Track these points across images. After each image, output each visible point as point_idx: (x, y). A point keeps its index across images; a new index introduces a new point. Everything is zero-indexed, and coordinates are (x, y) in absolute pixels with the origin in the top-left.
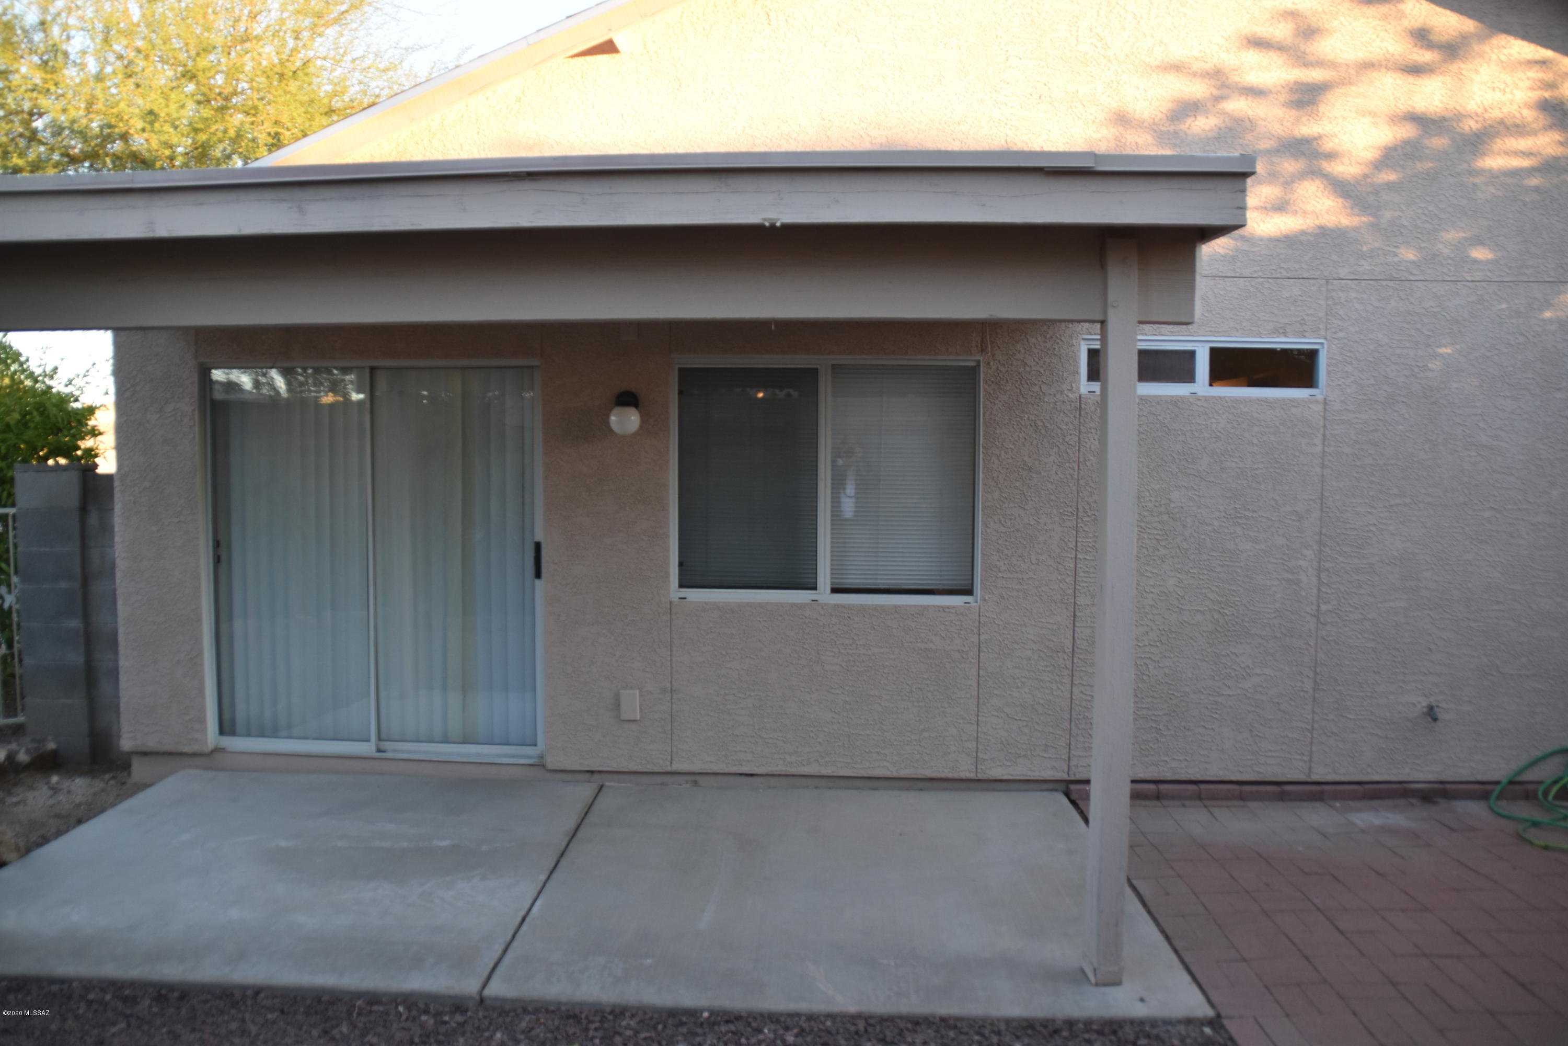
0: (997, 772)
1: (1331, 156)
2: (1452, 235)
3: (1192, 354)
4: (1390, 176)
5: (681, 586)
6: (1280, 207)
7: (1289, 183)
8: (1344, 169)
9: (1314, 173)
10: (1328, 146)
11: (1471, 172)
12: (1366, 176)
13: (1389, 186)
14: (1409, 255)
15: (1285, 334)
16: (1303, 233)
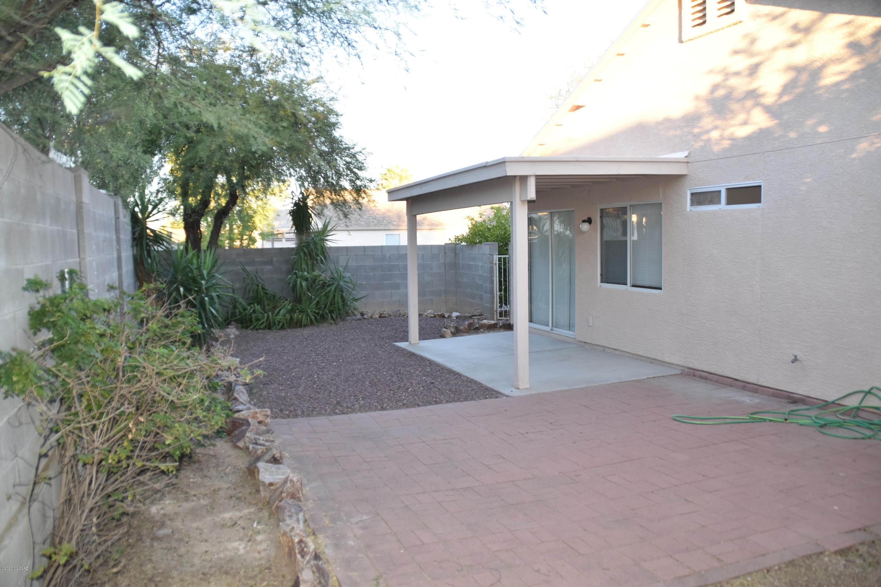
0: (667, 359)
1: (763, 95)
2: (810, 122)
3: (720, 192)
4: (785, 98)
5: (602, 282)
6: (745, 123)
7: (748, 112)
8: (769, 100)
9: (757, 104)
10: (762, 91)
11: (819, 88)
12: (776, 101)
13: (786, 104)
14: (792, 135)
15: (748, 180)
16: (754, 133)
